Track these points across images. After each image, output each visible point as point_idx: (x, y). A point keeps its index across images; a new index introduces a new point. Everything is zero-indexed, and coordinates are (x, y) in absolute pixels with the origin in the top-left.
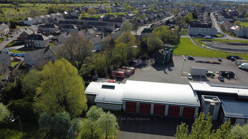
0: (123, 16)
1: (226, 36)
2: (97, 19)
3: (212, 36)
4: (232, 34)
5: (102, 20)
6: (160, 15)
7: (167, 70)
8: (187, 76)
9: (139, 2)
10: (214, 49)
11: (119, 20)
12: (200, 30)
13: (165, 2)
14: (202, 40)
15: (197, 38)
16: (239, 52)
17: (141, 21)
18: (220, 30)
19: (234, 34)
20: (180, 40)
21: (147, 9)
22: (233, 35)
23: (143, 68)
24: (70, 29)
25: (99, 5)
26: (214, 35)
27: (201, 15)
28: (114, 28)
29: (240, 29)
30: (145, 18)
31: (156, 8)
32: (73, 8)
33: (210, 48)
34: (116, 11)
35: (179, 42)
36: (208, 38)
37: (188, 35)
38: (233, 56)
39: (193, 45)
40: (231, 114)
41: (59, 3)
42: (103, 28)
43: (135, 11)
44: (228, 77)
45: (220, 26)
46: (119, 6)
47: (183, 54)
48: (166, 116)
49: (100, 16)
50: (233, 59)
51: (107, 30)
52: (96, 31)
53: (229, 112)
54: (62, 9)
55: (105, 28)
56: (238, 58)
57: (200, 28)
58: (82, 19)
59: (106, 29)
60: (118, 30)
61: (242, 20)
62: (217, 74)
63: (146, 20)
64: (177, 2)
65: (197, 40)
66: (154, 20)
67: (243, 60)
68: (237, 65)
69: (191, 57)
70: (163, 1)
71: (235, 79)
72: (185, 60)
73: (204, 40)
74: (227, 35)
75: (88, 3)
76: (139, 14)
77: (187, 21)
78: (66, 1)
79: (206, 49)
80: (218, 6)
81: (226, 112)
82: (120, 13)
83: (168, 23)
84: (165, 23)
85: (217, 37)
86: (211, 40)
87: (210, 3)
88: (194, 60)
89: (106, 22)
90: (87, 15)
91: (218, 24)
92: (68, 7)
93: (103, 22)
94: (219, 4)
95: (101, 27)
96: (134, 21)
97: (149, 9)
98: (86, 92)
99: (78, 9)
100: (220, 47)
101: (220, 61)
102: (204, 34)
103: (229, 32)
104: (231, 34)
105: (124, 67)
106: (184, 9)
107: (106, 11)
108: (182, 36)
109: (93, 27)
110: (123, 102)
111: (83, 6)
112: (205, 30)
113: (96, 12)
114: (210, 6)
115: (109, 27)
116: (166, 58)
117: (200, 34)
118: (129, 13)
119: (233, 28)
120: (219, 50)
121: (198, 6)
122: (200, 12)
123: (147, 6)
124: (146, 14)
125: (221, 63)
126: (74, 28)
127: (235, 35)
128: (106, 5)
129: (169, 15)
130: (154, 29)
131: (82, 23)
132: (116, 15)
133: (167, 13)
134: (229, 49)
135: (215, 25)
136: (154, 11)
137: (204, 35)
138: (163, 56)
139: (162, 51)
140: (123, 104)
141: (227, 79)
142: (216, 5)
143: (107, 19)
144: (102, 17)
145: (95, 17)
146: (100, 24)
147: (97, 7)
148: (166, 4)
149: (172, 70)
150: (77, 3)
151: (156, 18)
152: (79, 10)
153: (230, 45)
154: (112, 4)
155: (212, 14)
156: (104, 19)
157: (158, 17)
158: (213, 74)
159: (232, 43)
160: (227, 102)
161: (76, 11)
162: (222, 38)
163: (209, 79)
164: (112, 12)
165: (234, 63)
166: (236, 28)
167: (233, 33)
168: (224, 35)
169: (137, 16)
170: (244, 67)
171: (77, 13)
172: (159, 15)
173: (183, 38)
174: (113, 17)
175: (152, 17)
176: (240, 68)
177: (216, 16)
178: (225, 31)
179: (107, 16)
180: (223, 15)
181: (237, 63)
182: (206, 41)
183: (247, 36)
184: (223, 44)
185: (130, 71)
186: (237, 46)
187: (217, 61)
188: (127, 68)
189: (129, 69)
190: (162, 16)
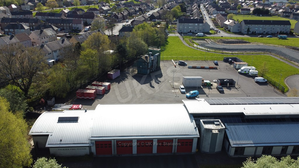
0: (95, 9)
1: (219, 32)
2: (60, 15)
3: (204, 33)
4: (226, 30)
5: (67, 15)
6: (143, 9)
7: (153, 83)
8: (179, 89)
10: (208, 50)
11: (90, 15)
12: (190, 26)
14: (194, 39)
15: (187, 36)
16: (236, 52)
17: (119, 16)
18: (212, 25)
19: (229, 29)
20: (168, 39)
21: (126, 0)
22: (227, 31)
23: (122, 82)
24: (18, 30)
26: (206, 31)
27: (190, 7)
28: (82, 26)
29: (235, 23)
30: (124, 12)
33: (203, 48)
34: (86, 4)
35: (167, 43)
36: (200, 35)
37: (177, 32)
38: (230, 58)
39: (183, 45)
40: (238, 142)
42: (68, 26)
43: (111, 3)
44: (228, 85)
45: (213, 20)
47: (172, 58)
48: (155, 154)
49: (64, 10)
50: (231, 61)
51: (73, 29)
52: (57, 31)
53: (235, 140)
55: (70, 27)
56: (236, 60)
57: (190, 24)
58: (37, 14)
59: (72, 27)
60: (89, 28)
61: (234, 13)
62: (215, 82)
63: (125, 14)
65: (188, 39)
66: (135, 14)
67: (242, 63)
68: (236, 69)
69: (182, 62)
71: (236, 88)
72: (175, 67)
73: (196, 38)
76: (117, 7)
77: (175, 15)
79: (199, 50)
81: (232, 140)
82: (92, 6)
83: (152, 17)
84: (149, 18)
85: (210, 34)
86: (204, 38)
88: (187, 65)
89: (72, 19)
90: (45, 9)
91: (210, 17)
93: (67, 18)
95: (65, 26)
96: (110, 16)
97: (129, 1)
98: (32, 132)
100: (214, 47)
101: (217, 64)
102: (196, 31)
103: (222, 27)
105: (94, 83)
107: (73, 3)
108: (170, 35)
109: (52, 26)
110: (91, 143)
112: (196, 26)
113: (57, 5)
115: (75, 25)
116: (152, 66)
117: (191, 31)
118: (104, 6)
119: (227, 23)
120: (213, 50)
124: (125, 6)
125: (218, 67)
126: (24, 28)
127: (229, 31)
129: (153, 7)
130: (134, 27)
131: (36, 21)
132: (85, 8)
133: (151, 5)
135: (207, 19)
136: (135, 2)
137: (196, 32)
138: (148, 63)
139: (146, 57)
140: (91, 145)
141: (227, 89)
143: (73, 14)
144: (66, 11)
145: (57, 12)
146: (63, 21)
149: (160, 82)
151: (138, 11)
152: (34, 3)
153: (225, 43)
155: (202, 6)
156: (69, 15)
157: (139, 11)
158: (210, 83)
159: (227, 40)
160: (231, 126)
161: (30, 4)
162: (216, 35)
163: (206, 90)
164: (81, 5)
165: (232, 66)
166: (230, 22)
167: (227, 29)
168: (217, 31)
169: (114, 10)
170: (244, 71)
171: (31, 6)
172: (141, 7)
173: (171, 37)
174: (81, 12)
175: (132, 11)
176: (240, 73)
177: (207, 8)
178: (219, 26)
179: (73, 10)
180: (214, 8)
181: (236, 67)
182: (198, 39)
183: (243, 32)
184: (218, 42)
185: (103, 88)
186: (233, 44)
187: (213, 65)
188: (100, 84)
189: (101, 86)
190: (145, 9)
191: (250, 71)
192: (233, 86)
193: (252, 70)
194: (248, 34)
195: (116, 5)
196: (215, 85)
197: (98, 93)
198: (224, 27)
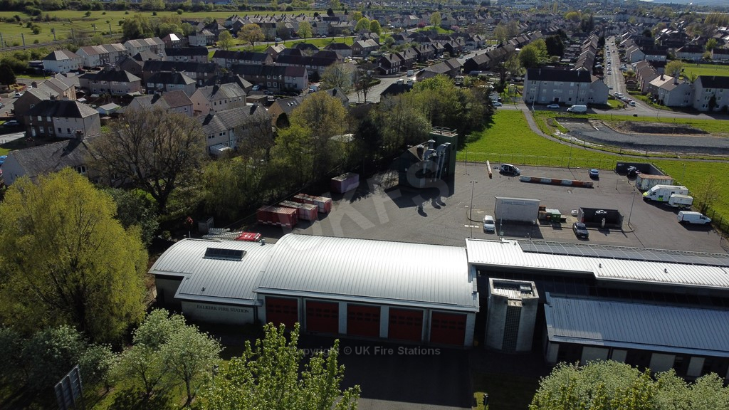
0: (342, 46)
1: (633, 105)
3: (590, 106)
4: (652, 100)
6: (454, 46)
7: (427, 205)
8: (483, 222)
9: (401, 6)
10: (588, 144)
11: (326, 58)
12: (557, 89)
13: (477, 7)
14: (561, 118)
15: (545, 112)
16: (657, 153)
17: (392, 62)
18: (621, 87)
19: (660, 98)
20: (493, 116)
21: (421, 26)
22: (655, 102)
23: (360, 199)
24: (172, 85)
25: (278, 15)
26: (598, 100)
27: (579, 44)
28: (306, 81)
29: (676, 83)
30: (405, 53)
31: (447, 23)
32: (197, 24)
33: (575, 140)
34: (327, 33)
35: (490, 124)
36: (577, 110)
37: (521, 101)
38: (633, 165)
39: (528, 132)
40: (566, 333)
41: (162, 10)
42: (275, 81)
43: (382, 33)
44: (603, 224)
45: (626, 77)
46: (337, 19)
47: (489, 158)
48: (385, 339)
49: (274, 47)
50: (633, 172)
51: (285, 88)
54: (166, 25)
55: (278, 82)
56: (647, 169)
57: (556, 83)
58: (217, 55)
59: (284, 83)
61: (693, 59)
62: (574, 216)
63: (406, 58)
64: (517, 7)
65: (545, 116)
66: (435, 58)
67: (657, 177)
68: (640, 190)
69: (510, 167)
70: (475, 3)
71: (623, 232)
72: (491, 176)
73: (566, 116)
74: (638, 104)
75: (249, 9)
76: (393, 41)
77: (529, 63)
78: (185, 4)
79: (563, 143)
80: (632, 19)
81: (554, 327)
82: (338, 39)
83: (471, 66)
84: (461, 67)
85: (608, 108)
86: (587, 117)
87: (612, 10)
88: (519, 175)
90: (236, 44)
91: (621, 69)
92: (183, 22)
94: (638, 11)
95: (269, 81)
96: (374, 62)
97: (427, 28)
98: (154, 270)
99: (212, 26)
100: (604, 138)
101: (595, 177)
102: (570, 99)
103: (644, 94)
104: (650, 98)
105: (299, 196)
106: (532, 25)
108: (501, 107)
109: (241, 79)
110: (258, 300)
111: (230, 19)
112: (571, 88)
113: (263, 36)
114: (612, 17)
115: (291, 78)
117: (557, 99)
118: (364, 39)
119: (656, 82)
120: (600, 146)
121: (575, 19)
122: (579, 35)
123: (420, 17)
124: (414, 40)
125: (596, 184)
126: (184, 83)
127: (661, 103)
128: (299, 16)
129: (481, 43)
131: (211, 68)
132: (322, 44)
133: (478, 37)
134: (631, 145)
135: (613, 72)
136: (442, 32)
137: (569, 103)
138: (422, 163)
139: (420, 150)
140: (257, 304)
141: (599, 231)
142: (628, 16)
143: (292, 55)
144: (278, 49)
145: (260, 50)
146: (265, 70)
147: (272, 22)
148: (479, 11)
149: (444, 205)
150: (216, 9)
151: (441, 52)
152: (216, 31)
153: (636, 131)
154: (319, 12)
155: (610, 43)
156: (283, 57)
157: (444, 51)
158: (561, 215)
159: (643, 125)
160: (560, 300)
161: (207, 32)
162: (621, 112)
163: (546, 231)
164: (314, 36)
165: (633, 183)
166: (665, 81)
167: (655, 98)
168: (627, 102)
169: (385, 48)
170: (657, 195)
171: (208, 38)
172: (450, 43)
173: (503, 111)
175: (428, 50)
176: (646, 199)
177: (623, 46)
178: (636, 90)
180: (639, 45)
181: (640, 185)
182: (571, 120)
183: (697, 105)
184: (620, 128)
185: (313, 207)
186: (658, 135)
187: (585, 178)
188: (309, 199)
189: (312, 203)
190: (460, 47)
191: (673, 196)
192: (616, 226)
193: (679, 194)
194: (708, 113)
195: (392, 38)
196: (572, 220)
197: (302, 217)
198: (649, 94)
